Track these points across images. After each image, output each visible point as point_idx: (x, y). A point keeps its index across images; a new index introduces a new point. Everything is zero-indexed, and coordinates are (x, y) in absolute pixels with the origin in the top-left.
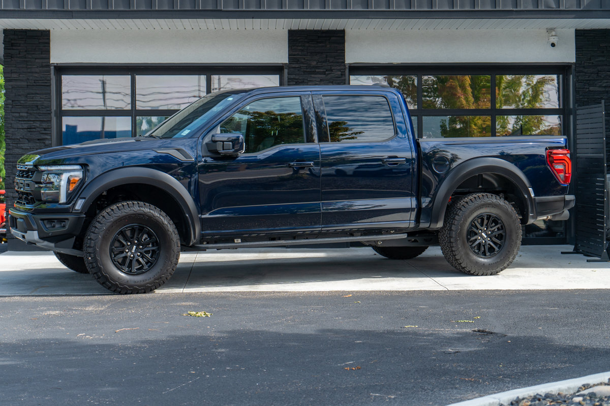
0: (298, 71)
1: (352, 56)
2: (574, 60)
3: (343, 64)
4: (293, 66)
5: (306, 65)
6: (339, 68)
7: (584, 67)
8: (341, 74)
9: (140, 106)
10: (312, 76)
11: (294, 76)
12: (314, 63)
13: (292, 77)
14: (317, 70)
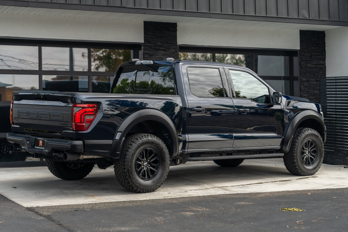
0: (150, 48)
1: (181, 40)
2: (299, 48)
3: (176, 45)
4: (147, 44)
5: (154, 45)
6: (173, 47)
7: (304, 53)
8: (175, 51)
9: (44, 68)
10: (158, 52)
11: (148, 51)
12: (159, 44)
13: (146, 52)
14: (161, 48)
